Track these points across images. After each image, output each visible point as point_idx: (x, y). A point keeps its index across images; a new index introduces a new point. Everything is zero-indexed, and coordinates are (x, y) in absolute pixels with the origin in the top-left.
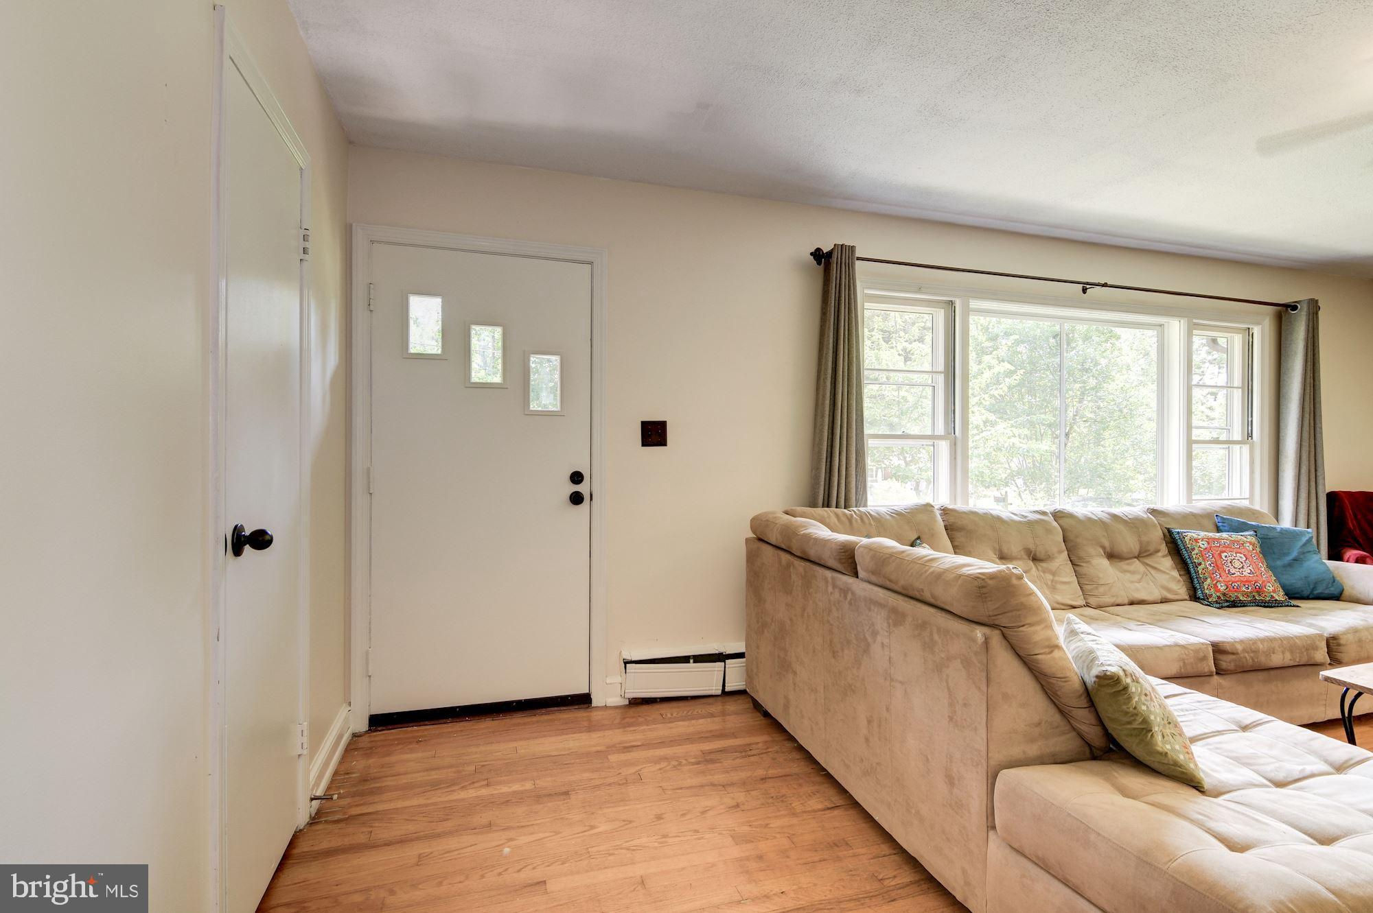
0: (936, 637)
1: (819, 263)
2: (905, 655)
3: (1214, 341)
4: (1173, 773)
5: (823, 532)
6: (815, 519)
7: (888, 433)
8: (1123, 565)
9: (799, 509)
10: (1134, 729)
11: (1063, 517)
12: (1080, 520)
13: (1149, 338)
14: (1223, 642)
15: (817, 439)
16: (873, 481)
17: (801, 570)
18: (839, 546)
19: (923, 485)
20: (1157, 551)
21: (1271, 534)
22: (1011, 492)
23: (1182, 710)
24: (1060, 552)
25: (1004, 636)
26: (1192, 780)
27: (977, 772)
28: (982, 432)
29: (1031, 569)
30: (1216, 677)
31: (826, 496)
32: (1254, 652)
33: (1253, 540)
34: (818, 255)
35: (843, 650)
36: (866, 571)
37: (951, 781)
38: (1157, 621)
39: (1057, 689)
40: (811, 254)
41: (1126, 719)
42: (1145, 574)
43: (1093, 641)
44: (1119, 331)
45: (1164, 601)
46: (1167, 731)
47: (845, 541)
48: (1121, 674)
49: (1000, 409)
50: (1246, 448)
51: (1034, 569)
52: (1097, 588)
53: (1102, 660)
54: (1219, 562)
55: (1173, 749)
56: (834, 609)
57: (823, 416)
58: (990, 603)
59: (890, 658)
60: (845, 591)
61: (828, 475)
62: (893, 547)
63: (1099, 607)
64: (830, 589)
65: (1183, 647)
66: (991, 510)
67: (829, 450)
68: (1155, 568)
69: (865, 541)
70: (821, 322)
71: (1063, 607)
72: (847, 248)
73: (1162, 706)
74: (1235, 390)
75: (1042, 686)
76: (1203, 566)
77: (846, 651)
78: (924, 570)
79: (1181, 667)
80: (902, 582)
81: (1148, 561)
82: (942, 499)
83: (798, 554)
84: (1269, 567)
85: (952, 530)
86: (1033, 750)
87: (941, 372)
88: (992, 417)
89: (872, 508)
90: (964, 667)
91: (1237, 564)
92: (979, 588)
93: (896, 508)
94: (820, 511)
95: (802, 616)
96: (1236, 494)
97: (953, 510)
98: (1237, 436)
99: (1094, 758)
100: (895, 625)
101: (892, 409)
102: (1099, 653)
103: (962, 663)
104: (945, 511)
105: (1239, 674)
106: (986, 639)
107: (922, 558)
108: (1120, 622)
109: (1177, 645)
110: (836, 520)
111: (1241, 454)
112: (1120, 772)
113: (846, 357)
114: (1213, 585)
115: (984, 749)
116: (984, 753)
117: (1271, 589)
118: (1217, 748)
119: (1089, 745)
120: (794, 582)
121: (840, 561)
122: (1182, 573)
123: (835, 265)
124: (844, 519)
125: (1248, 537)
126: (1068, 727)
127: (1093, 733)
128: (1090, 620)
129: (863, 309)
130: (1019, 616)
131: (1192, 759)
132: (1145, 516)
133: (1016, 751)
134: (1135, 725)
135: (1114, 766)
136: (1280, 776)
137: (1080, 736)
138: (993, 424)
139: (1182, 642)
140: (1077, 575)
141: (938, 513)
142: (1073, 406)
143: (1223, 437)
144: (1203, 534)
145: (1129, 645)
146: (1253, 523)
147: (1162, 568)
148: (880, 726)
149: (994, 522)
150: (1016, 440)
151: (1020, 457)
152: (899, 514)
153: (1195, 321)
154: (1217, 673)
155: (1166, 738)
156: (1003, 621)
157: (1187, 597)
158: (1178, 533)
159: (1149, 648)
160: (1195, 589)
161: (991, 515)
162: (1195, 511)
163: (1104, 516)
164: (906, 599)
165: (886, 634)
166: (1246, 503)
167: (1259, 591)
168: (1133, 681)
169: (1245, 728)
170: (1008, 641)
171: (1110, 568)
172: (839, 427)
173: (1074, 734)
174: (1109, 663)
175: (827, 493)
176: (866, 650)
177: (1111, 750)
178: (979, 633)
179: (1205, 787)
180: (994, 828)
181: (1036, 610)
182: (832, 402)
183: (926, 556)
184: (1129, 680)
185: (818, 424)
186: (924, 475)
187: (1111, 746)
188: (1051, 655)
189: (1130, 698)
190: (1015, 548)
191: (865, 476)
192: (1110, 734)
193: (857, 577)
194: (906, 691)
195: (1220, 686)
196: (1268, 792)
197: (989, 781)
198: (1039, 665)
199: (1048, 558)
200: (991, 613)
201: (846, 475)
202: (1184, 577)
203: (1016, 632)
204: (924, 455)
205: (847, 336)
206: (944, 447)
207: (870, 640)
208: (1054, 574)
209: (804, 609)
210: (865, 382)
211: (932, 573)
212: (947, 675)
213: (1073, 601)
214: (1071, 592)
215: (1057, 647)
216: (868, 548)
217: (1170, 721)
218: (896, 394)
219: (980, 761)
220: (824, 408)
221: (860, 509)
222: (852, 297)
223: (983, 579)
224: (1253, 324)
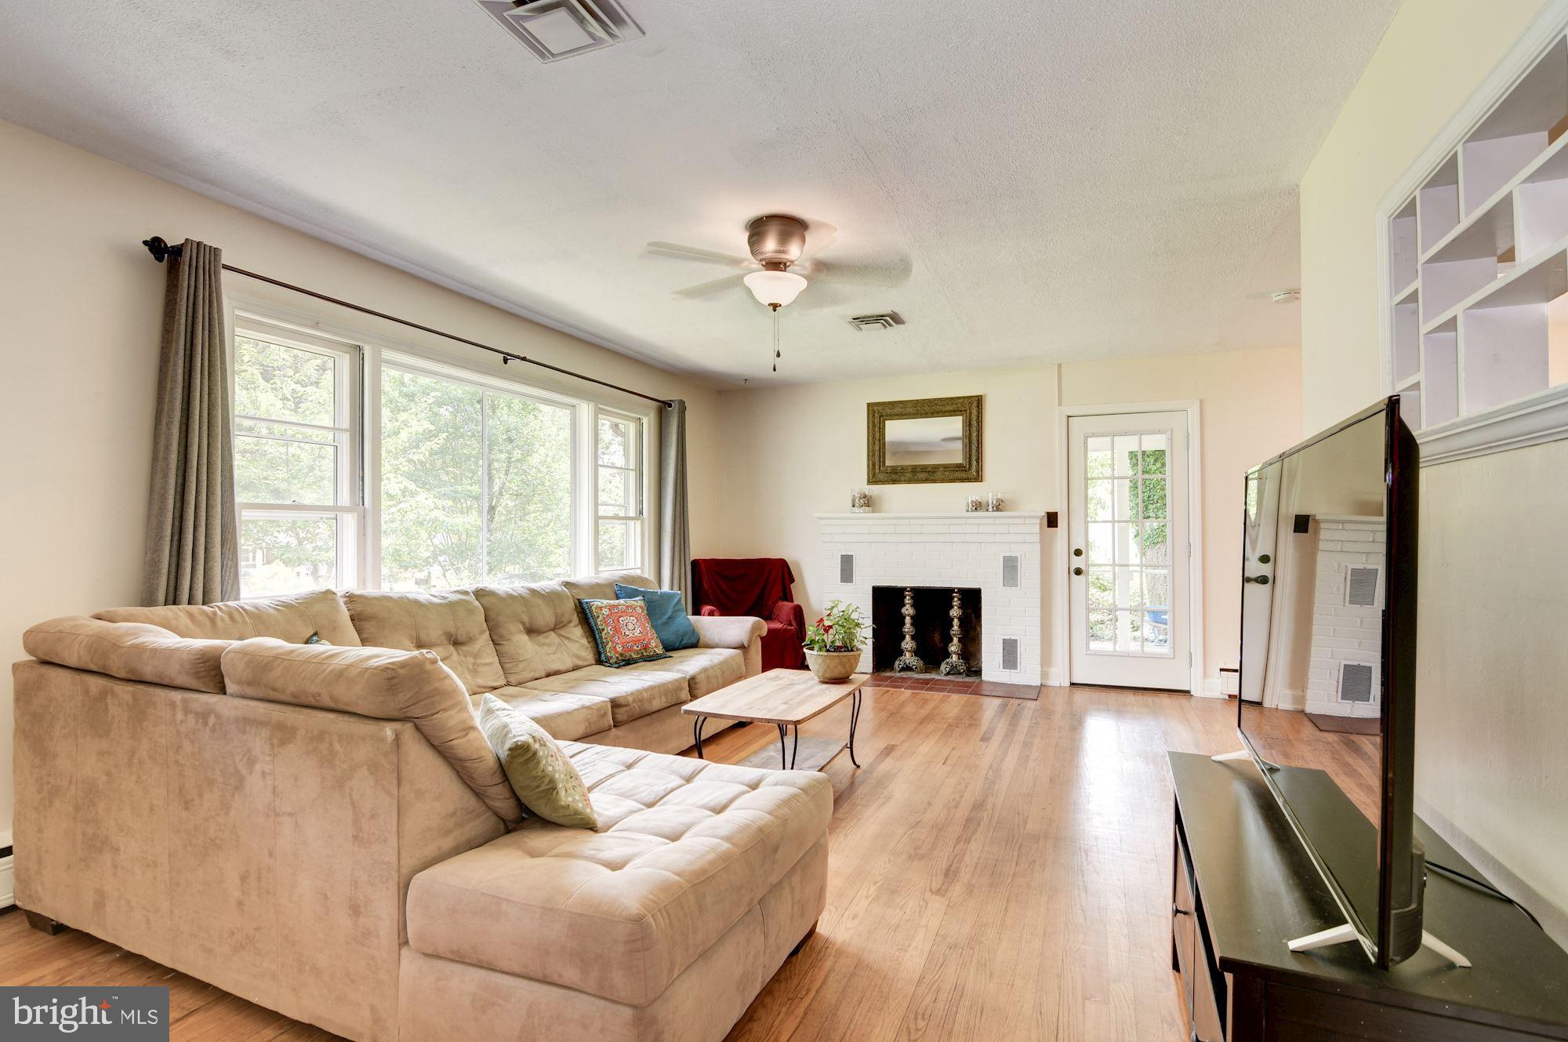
0: (337, 747)
1: (160, 259)
2: (296, 779)
3: (617, 426)
4: (575, 822)
5: (168, 639)
6: (152, 622)
7: (272, 502)
8: (541, 639)
9: (123, 610)
10: (542, 791)
11: (485, 595)
12: (502, 598)
13: (563, 416)
14: (619, 697)
15: (156, 508)
16: (248, 566)
17: (128, 698)
18: (197, 655)
19: (323, 569)
20: (570, 622)
21: (655, 598)
22: (436, 571)
23: (584, 765)
24: (482, 632)
25: (417, 728)
26: (588, 824)
27: (387, 888)
28: (400, 503)
29: (452, 654)
30: (614, 730)
31: (171, 589)
32: (641, 701)
33: (641, 603)
34: (156, 246)
35: (201, 796)
36: (239, 683)
37: (355, 910)
38: (569, 689)
39: (472, 771)
40: (145, 243)
41: (534, 784)
42: (559, 645)
43: (507, 715)
44: (542, 407)
45: (575, 668)
46: (570, 785)
47: (205, 647)
48: (531, 741)
49: (422, 477)
50: (638, 523)
51: (455, 654)
52: (517, 665)
53: (514, 732)
54: (617, 626)
55: (574, 800)
56: (186, 743)
57: (166, 476)
58: (401, 694)
59: (274, 788)
60: (203, 716)
61: (174, 559)
62: (279, 647)
63: (519, 684)
64: (180, 716)
65: (588, 708)
66: (408, 593)
67: (177, 524)
68: (568, 638)
69: (236, 644)
70: (163, 342)
71: (484, 690)
72: (208, 249)
73: (566, 763)
74: (631, 472)
75: (458, 772)
76: (606, 631)
77: (207, 796)
78: (322, 669)
79: (586, 727)
80: (291, 689)
81: (562, 632)
82: (347, 581)
83: (123, 675)
84: (654, 626)
85: (360, 620)
86: (448, 843)
87: (345, 430)
88: (412, 486)
89: (245, 601)
90: (372, 774)
91: (631, 626)
92: (389, 679)
93: (283, 599)
94: (161, 611)
95: (130, 763)
96: (632, 565)
97: (361, 597)
98: (632, 514)
99: (508, 831)
100: (282, 743)
101: (278, 469)
102: (511, 726)
103: (368, 769)
104: (351, 598)
105: (631, 723)
106: (396, 735)
107: (320, 655)
108: (537, 695)
109: (584, 707)
110: (188, 621)
111: (635, 527)
112: (531, 837)
113: (206, 397)
114: (613, 650)
115: (395, 859)
116: (395, 865)
117: (654, 645)
118: (609, 790)
119: (502, 819)
120: (113, 717)
121: (197, 675)
122: (590, 640)
123: (187, 268)
124: (201, 618)
125: (638, 602)
126: (484, 808)
127: (506, 806)
128: (508, 698)
129: (234, 335)
130: (433, 703)
131: (588, 805)
132: (560, 589)
133: (430, 850)
134: (543, 787)
135: (525, 833)
136: (651, 798)
137: (496, 814)
138: (413, 494)
139: (587, 704)
140: (499, 654)
141: (341, 601)
142: (500, 478)
143: (622, 514)
144: (605, 602)
145: (544, 716)
146: (642, 589)
147: (574, 638)
148: (259, 879)
149: (411, 606)
150: (438, 513)
151: (444, 533)
152: (288, 606)
153: (600, 406)
154: (615, 726)
155: (569, 792)
156: (416, 712)
157: (594, 662)
158: (587, 603)
159: (559, 715)
160: (599, 654)
161: (408, 598)
162: (600, 582)
163: (523, 592)
164: (297, 709)
165: (268, 758)
166: (638, 572)
167: (646, 648)
168: (541, 745)
169: (629, 767)
170: (422, 733)
171: (529, 643)
172: (194, 493)
173: (489, 813)
174: (520, 733)
175: (172, 584)
176: (239, 787)
177: (523, 819)
178: (388, 731)
179: (598, 826)
180: (406, 942)
181: (451, 693)
182: (182, 457)
183: (324, 653)
184: (537, 746)
185: (158, 487)
186: (324, 555)
187: (524, 815)
188: (466, 738)
189: (539, 762)
190: (434, 633)
191: (237, 559)
192: (523, 804)
193: (225, 694)
194: (296, 823)
195: (617, 737)
196: (643, 814)
197: (401, 893)
198: (454, 751)
199: (470, 640)
200: (402, 706)
201: (206, 558)
202: (592, 644)
203: (430, 720)
204: (324, 530)
205: (206, 368)
206: (350, 522)
207: (244, 771)
208: (476, 656)
209: (132, 753)
210: (236, 433)
211: (332, 672)
212: (351, 789)
213: (495, 682)
214: (492, 673)
215: (473, 728)
216: (242, 653)
217: (572, 776)
218: (283, 450)
219: (391, 874)
220: (167, 465)
221: (228, 603)
222: (216, 316)
223: (393, 670)
224: (643, 415)
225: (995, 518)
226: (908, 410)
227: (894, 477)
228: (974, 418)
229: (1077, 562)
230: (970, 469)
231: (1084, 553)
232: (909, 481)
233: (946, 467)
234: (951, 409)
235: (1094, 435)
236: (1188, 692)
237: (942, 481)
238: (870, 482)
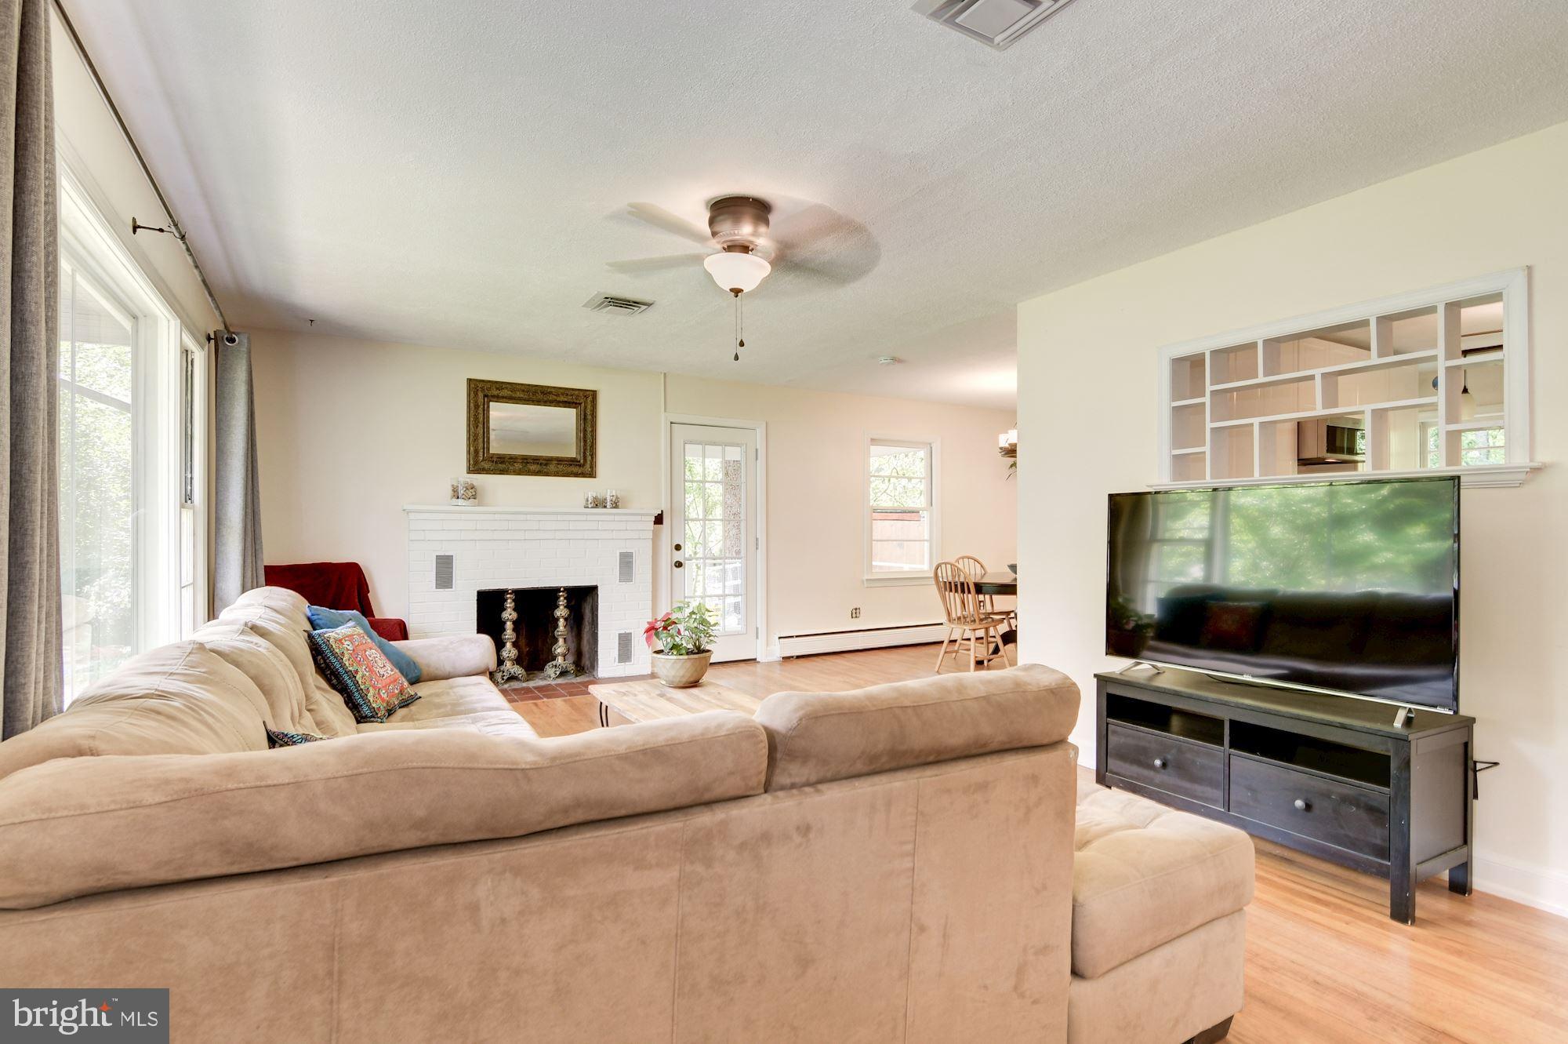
50: (189, 514)
54: (370, 664)
91: (379, 663)
111: (184, 521)
114: (377, 698)
125: (358, 628)
158: (319, 636)
167: (400, 686)
224: (196, 346)
225: (614, 514)
226: (519, 394)
227: (501, 466)
228: (589, 412)
229: (678, 556)
230: (584, 465)
231: (683, 549)
232: (519, 473)
233: (560, 460)
234: (566, 400)
235: (691, 443)
236: (755, 659)
237: (557, 474)
238: (470, 471)
